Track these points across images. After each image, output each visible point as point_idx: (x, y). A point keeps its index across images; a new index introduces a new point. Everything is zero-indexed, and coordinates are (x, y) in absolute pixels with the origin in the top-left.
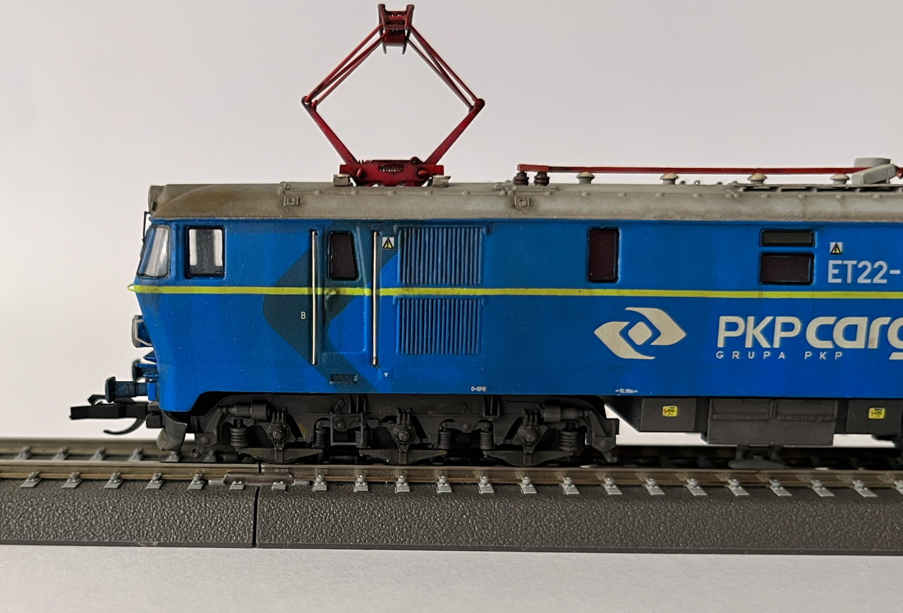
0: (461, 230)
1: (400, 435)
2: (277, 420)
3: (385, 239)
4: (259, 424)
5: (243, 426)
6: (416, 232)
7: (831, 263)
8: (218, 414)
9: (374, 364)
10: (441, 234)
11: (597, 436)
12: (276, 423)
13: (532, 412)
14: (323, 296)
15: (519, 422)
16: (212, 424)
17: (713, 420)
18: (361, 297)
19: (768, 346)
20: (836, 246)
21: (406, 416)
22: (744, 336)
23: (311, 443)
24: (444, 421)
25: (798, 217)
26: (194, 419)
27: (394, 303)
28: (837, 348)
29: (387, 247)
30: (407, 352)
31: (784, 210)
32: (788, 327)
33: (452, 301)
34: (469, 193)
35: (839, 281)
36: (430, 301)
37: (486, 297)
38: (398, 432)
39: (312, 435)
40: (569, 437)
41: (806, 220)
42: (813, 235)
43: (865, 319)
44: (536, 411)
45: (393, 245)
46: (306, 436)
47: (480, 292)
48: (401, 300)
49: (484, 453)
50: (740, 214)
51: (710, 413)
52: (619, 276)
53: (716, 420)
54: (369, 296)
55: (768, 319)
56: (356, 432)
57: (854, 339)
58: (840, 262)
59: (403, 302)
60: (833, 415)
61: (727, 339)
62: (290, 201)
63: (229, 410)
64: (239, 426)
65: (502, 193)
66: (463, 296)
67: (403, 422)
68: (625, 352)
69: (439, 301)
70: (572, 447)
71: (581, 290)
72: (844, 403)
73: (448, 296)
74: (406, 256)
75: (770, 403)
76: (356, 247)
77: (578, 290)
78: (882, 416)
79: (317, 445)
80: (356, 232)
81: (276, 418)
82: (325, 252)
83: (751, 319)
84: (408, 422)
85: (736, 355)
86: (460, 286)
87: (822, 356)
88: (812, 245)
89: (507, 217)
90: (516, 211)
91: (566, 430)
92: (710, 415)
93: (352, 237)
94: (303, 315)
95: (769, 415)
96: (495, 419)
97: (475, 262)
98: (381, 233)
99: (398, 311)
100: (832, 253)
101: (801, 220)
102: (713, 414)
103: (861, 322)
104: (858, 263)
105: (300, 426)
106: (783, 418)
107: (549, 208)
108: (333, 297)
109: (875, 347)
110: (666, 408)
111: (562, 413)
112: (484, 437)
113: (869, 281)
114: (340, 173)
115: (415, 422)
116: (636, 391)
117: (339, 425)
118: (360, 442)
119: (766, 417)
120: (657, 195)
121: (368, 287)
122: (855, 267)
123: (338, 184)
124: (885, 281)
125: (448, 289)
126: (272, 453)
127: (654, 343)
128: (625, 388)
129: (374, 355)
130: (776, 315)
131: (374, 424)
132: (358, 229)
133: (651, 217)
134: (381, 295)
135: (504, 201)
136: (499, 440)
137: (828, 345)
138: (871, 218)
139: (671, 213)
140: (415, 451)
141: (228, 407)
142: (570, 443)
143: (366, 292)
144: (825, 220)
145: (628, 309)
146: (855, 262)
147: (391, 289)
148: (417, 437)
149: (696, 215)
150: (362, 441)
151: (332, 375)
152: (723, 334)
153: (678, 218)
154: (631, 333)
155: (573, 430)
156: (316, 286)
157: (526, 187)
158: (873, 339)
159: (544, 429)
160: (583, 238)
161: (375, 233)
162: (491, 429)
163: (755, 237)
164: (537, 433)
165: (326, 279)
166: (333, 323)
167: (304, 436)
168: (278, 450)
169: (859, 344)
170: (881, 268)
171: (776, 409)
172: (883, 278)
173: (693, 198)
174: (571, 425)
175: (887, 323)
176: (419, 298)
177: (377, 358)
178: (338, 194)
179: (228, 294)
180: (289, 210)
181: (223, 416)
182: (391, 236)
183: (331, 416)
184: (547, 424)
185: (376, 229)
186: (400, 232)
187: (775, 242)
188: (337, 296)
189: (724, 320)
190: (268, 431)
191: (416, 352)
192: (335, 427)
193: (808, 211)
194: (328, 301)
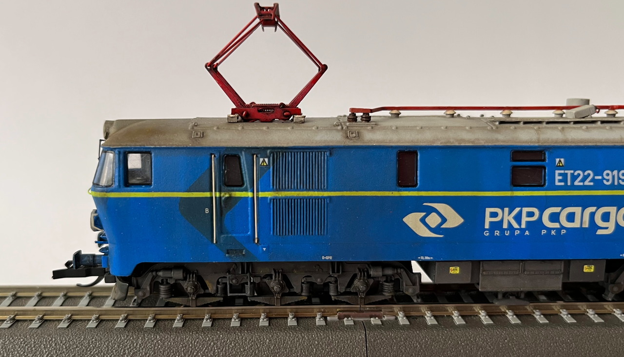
0: (312, 153)
1: (275, 287)
2: (191, 279)
3: (261, 160)
4: (178, 282)
5: (167, 283)
6: (283, 155)
7: (557, 172)
8: (150, 276)
9: (256, 242)
10: (299, 156)
11: (406, 285)
12: (190, 281)
13: (363, 270)
14: (220, 198)
15: (354, 277)
16: (146, 283)
17: (483, 275)
18: (247, 198)
19: (518, 227)
20: (560, 161)
21: (279, 275)
22: (502, 221)
23: (215, 294)
24: (305, 277)
25: (535, 142)
26: (134, 280)
27: (269, 202)
28: (563, 227)
29: (263, 165)
30: (278, 234)
31: (526, 137)
32: (530, 214)
33: (308, 200)
34: (318, 128)
35: (562, 184)
36: (293, 200)
37: (330, 198)
38: (274, 285)
39: (215, 288)
40: (388, 287)
41: (540, 144)
42: (545, 154)
43: (580, 208)
44: (366, 270)
45: (267, 163)
46: (211, 289)
47: (326, 194)
48: (274, 199)
49: (333, 297)
50: (497, 140)
51: (481, 271)
52: (418, 182)
53: (485, 275)
54: (251, 198)
55: (517, 210)
56: (246, 285)
57: (573, 221)
58: (562, 172)
59: (275, 201)
60: (561, 270)
61: (491, 223)
62: (197, 135)
63: (158, 273)
64: (165, 283)
65: (339, 128)
66: (315, 197)
67: (277, 278)
68: (424, 232)
69: (299, 200)
70: (390, 292)
71: (393, 192)
72: (568, 263)
73: (305, 197)
74: (276, 171)
75: (520, 262)
76: (242, 165)
77: (391, 192)
78: (592, 270)
79: (218, 295)
80: (242, 155)
81: (190, 278)
82: (221, 168)
83: (506, 210)
84: (280, 279)
85: (497, 233)
86: (313, 190)
87: (553, 232)
88: (544, 160)
89: (343, 144)
90: (348, 140)
91: (386, 281)
92: (481, 272)
93: (239, 158)
94: (207, 211)
95: (519, 271)
96: (338, 275)
97: (323, 174)
98: (259, 156)
99: (272, 207)
100: (557, 166)
101: (537, 145)
102: (483, 271)
103: (577, 210)
104: (574, 172)
105: (207, 282)
106: (529, 273)
107: (372, 137)
108: (227, 198)
109: (587, 226)
110: (451, 268)
111: (383, 271)
112: (332, 286)
113: (581, 184)
114: (232, 114)
115: (285, 278)
116: (432, 258)
117: (234, 281)
118: (248, 293)
119: (518, 273)
120: (442, 128)
121: (251, 192)
122: (572, 175)
123: (230, 122)
124: (592, 184)
125: (305, 192)
126: (188, 301)
127: (443, 226)
128: (424, 256)
129: (256, 237)
130: (522, 207)
131: (257, 280)
132: (243, 153)
133: (438, 144)
134: (260, 196)
135: (341, 133)
136: (342, 289)
137: (557, 225)
138: (582, 142)
139: (452, 141)
140: (286, 297)
141: (157, 271)
142: (389, 290)
143: (250, 194)
144: (552, 144)
145: (424, 204)
146: (572, 172)
147: (267, 193)
148: (286, 287)
149: (469, 141)
150: (249, 292)
151: (228, 250)
152: (488, 220)
153: (457, 144)
154: (427, 220)
155: (391, 281)
156: (215, 191)
157: (355, 123)
158: (585, 222)
159: (371, 281)
160: (394, 157)
161: (255, 156)
162: (336, 281)
163: (508, 155)
164: (367, 284)
165: (222, 186)
166: (228, 215)
167: (210, 289)
168: (192, 299)
169: (576, 224)
170: (589, 175)
171: (524, 267)
172: (590, 181)
173: (466, 130)
174: (389, 278)
175: (594, 211)
176: (285, 198)
177: (258, 238)
178: (229, 129)
179: (155, 197)
180: (196, 140)
181: (154, 278)
182: (266, 158)
183: (228, 275)
184: (373, 278)
185: (256, 153)
186: (272, 155)
187: (521, 159)
188: (230, 198)
189: (488, 211)
190: (185, 287)
191: (284, 234)
192: (231, 282)
193: (541, 139)
194: (224, 201)
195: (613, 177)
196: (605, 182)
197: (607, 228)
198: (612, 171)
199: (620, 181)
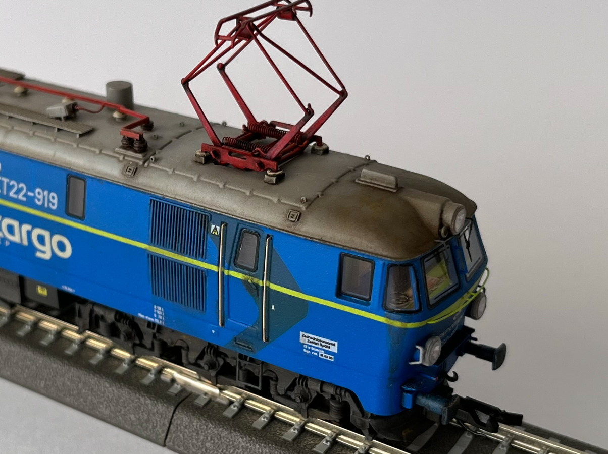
28: (6, 238)
43: (18, 223)
57: (13, 234)
60: (17, 283)
72: (22, 279)
78: (46, 294)
104: (10, 181)
109: (27, 244)
113: (15, 196)
122: (8, 184)
124: (24, 199)
138: (17, 150)
146: (8, 180)
158: (24, 239)
169: (16, 239)
170: (22, 189)
172: (23, 196)
175: (30, 229)
195: (44, 197)
196: (36, 201)
197: (44, 252)
198: (43, 191)
199: (50, 205)
